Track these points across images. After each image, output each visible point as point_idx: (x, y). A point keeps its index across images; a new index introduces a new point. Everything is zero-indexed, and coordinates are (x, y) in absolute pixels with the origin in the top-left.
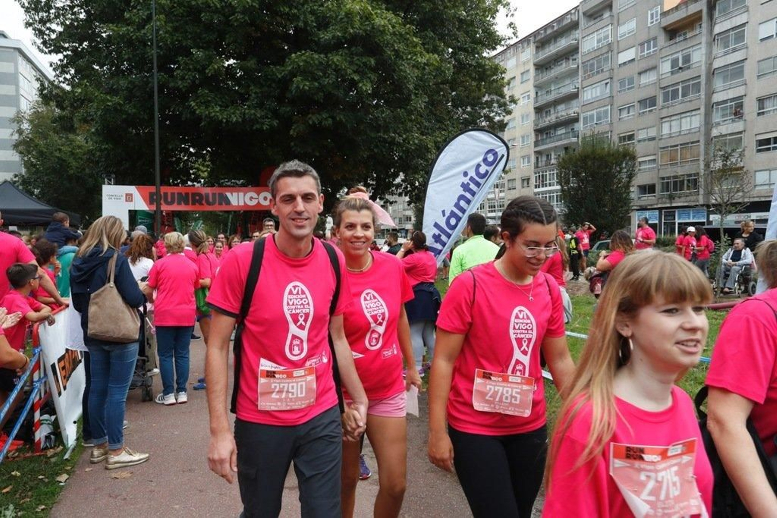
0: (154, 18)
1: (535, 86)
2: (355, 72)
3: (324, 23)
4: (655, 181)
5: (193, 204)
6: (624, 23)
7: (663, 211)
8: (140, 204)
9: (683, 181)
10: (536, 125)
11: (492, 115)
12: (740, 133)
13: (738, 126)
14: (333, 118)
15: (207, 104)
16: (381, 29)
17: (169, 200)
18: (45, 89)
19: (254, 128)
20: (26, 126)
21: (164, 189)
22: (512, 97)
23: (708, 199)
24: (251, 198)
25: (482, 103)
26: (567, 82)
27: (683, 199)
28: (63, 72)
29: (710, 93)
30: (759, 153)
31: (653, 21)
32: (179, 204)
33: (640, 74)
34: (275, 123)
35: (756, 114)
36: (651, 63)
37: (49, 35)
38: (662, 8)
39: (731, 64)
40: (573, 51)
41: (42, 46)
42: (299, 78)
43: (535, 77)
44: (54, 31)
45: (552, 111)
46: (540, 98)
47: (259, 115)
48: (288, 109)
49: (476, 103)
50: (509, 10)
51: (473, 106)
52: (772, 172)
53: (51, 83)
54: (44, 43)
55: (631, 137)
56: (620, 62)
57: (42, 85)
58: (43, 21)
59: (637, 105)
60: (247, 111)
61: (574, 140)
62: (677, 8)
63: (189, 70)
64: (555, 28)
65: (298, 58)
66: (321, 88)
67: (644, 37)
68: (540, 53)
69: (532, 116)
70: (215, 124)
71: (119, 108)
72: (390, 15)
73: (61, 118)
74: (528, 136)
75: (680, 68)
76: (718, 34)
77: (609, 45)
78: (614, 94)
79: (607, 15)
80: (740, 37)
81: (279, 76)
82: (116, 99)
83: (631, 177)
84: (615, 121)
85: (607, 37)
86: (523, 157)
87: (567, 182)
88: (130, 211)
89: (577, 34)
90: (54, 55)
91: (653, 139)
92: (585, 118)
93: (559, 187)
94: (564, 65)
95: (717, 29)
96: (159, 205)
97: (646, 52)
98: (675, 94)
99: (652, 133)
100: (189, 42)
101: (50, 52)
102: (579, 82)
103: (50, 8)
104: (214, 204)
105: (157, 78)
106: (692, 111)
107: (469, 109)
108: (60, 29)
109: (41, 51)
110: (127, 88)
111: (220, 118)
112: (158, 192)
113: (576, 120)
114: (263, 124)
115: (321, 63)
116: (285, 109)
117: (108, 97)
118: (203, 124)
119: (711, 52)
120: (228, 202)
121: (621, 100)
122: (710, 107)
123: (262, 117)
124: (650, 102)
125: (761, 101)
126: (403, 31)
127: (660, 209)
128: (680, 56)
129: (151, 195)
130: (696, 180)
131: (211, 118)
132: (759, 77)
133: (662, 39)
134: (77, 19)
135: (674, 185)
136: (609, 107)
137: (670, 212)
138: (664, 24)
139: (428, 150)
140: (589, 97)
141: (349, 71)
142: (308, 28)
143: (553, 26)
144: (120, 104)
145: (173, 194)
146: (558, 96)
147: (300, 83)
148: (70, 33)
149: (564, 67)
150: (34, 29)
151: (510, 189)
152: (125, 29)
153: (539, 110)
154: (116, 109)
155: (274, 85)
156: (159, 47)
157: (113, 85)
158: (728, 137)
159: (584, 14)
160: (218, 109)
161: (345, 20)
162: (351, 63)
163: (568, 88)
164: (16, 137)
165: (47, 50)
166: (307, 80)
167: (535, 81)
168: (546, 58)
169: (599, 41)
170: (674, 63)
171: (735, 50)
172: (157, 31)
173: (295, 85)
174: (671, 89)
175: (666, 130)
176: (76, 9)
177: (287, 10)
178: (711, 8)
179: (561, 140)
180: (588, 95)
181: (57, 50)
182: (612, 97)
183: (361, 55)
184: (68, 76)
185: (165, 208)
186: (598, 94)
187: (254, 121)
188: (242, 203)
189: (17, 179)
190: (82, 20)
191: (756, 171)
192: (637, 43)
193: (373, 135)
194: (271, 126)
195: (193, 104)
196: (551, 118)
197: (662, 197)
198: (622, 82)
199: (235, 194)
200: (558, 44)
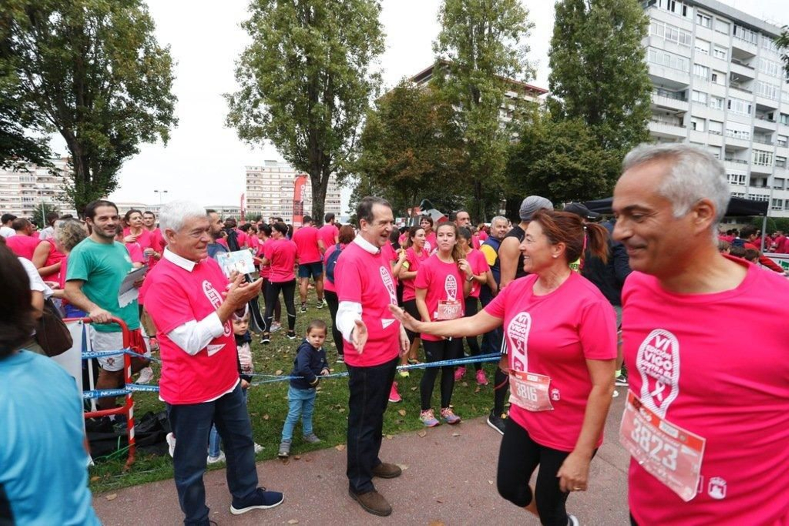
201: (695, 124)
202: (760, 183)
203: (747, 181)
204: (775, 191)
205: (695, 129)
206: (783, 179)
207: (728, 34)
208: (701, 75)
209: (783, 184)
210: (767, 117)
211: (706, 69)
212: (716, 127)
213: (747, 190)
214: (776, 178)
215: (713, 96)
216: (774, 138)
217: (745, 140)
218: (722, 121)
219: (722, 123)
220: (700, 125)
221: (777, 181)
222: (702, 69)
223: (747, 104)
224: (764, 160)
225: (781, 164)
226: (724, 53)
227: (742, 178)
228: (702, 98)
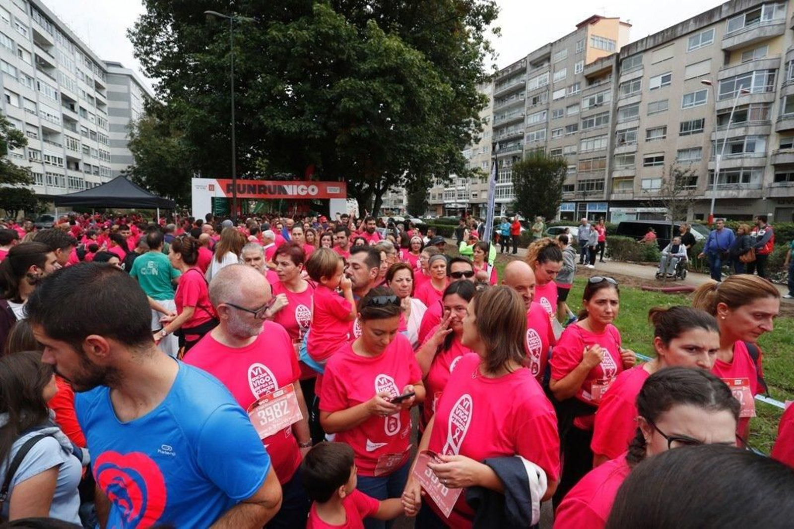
0: (232, 48)
1: (494, 113)
2: (389, 95)
3: (363, 57)
4: (574, 183)
5: (259, 193)
6: (558, 71)
7: (579, 204)
8: (220, 193)
9: (593, 184)
10: (493, 139)
11: (470, 132)
12: (634, 152)
13: (632, 148)
14: (370, 131)
15: (272, 117)
16: (410, 62)
17: (242, 189)
18: (148, 104)
19: (308, 137)
20: (136, 131)
21: (238, 181)
22: (484, 119)
23: (609, 197)
24: (302, 190)
25: (463, 123)
26: (517, 110)
27: (592, 196)
28: (162, 91)
29: (615, 123)
30: (645, 168)
31: (579, 69)
32: (249, 193)
33: (568, 107)
34: (324, 133)
35: (644, 140)
36: (576, 100)
37: (151, 64)
38: (585, 62)
39: (631, 105)
40: (522, 88)
41: (146, 72)
42: (346, 99)
43: (494, 106)
44: (155, 61)
45: (505, 130)
46: (497, 121)
47: (312, 127)
48: (335, 123)
49: (459, 123)
50: (493, 55)
51: (457, 125)
52: (653, 181)
53: (153, 100)
54: (148, 69)
55: (559, 151)
56: (554, 98)
57: (146, 101)
58: (147, 53)
59: (565, 129)
60: (303, 124)
61: (520, 151)
62: (595, 63)
63: (259, 90)
64: (510, 72)
65: (345, 83)
66: (362, 107)
67: (571, 82)
68: (499, 89)
69: (491, 134)
70: (278, 133)
71: (204, 119)
72: (416, 52)
73: (161, 126)
74: (487, 147)
75: (596, 105)
76: (623, 83)
77: (547, 86)
78: (549, 121)
79: (546, 64)
80: (637, 86)
81: (329, 97)
82: (202, 112)
83: (563, 179)
84: (549, 139)
85: (546, 80)
86: (483, 162)
87: (519, 180)
88: (213, 199)
89: (525, 77)
90: (155, 79)
91: (574, 153)
92: (528, 137)
93: (511, 184)
94: (515, 99)
95: (623, 79)
96: (235, 194)
97: (572, 92)
98: (591, 122)
99: (574, 149)
100: (259, 69)
101: (152, 76)
102: (524, 111)
103: (152, 43)
104: (274, 193)
105: (234, 95)
106: (602, 135)
107: (454, 127)
108: (159, 59)
109: (146, 75)
110: (210, 104)
111: (283, 128)
112: (234, 185)
113: (522, 137)
114: (315, 134)
115: (362, 88)
116: (333, 123)
117: (197, 111)
118: (268, 133)
119: (616, 96)
120: (285, 192)
121: (553, 125)
122: (614, 134)
123: (314, 129)
124: (575, 127)
125: (649, 132)
126: (424, 65)
127: (577, 202)
128: (596, 96)
129: (228, 186)
130: (602, 183)
131: (275, 128)
132: (648, 115)
133: (584, 82)
134: (171, 52)
135: (588, 186)
136: (545, 130)
137: (583, 205)
138: (586, 74)
139: (436, 157)
140: (532, 122)
141: (385, 95)
142: (351, 60)
143: (508, 71)
144: (205, 116)
145: (244, 185)
146: (510, 120)
147: (347, 103)
148: (167, 62)
149: (514, 100)
150: (141, 59)
151: (473, 184)
152: (209, 58)
153: (496, 129)
154: (202, 120)
155: (323, 104)
156: (235, 72)
157: (199, 101)
158: (626, 155)
159: (531, 63)
160: (280, 122)
161: (384, 54)
162: (386, 88)
163: (517, 115)
164: (129, 138)
165: (149, 75)
166: (351, 100)
167: (494, 108)
168: (502, 93)
169: (540, 83)
170: (592, 101)
171: (633, 95)
172: (235, 59)
173: (342, 104)
174: (588, 119)
175: (583, 147)
176: (171, 44)
177: (336, 45)
178: (619, 64)
179: (510, 151)
180: (531, 120)
181: (157, 75)
182: (547, 123)
183: (393, 82)
184: (165, 95)
185: (239, 196)
186: (538, 120)
187: (309, 132)
188: (295, 193)
189: (130, 169)
190: (175, 53)
191: (642, 179)
192: (566, 85)
193: (397, 145)
194: (321, 135)
195: (262, 117)
196: (504, 136)
197: (578, 194)
198: (555, 114)
199: (290, 186)
200: (511, 84)
201: (8, 97)
202: (73, 166)
203: (64, 164)
204: (87, 176)
205: (9, 103)
206: (90, 165)
207: (27, 14)
208: (7, 45)
209: (90, 169)
210: (69, 106)
211: (10, 41)
212: (31, 106)
213: (66, 172)
214: (85, 164)
215: (22, 72)
216: (78, 128)
217: (57, 125)
218: (35, 100)
219: (35, 103)
220: (14, 100)
221: (86, 166)
222: (6, 38)
223: (53, 91)
224: (74, 147)
225: (86, 152)
226: (25, 31)
227: (60, 160)
228: (12, 72)
